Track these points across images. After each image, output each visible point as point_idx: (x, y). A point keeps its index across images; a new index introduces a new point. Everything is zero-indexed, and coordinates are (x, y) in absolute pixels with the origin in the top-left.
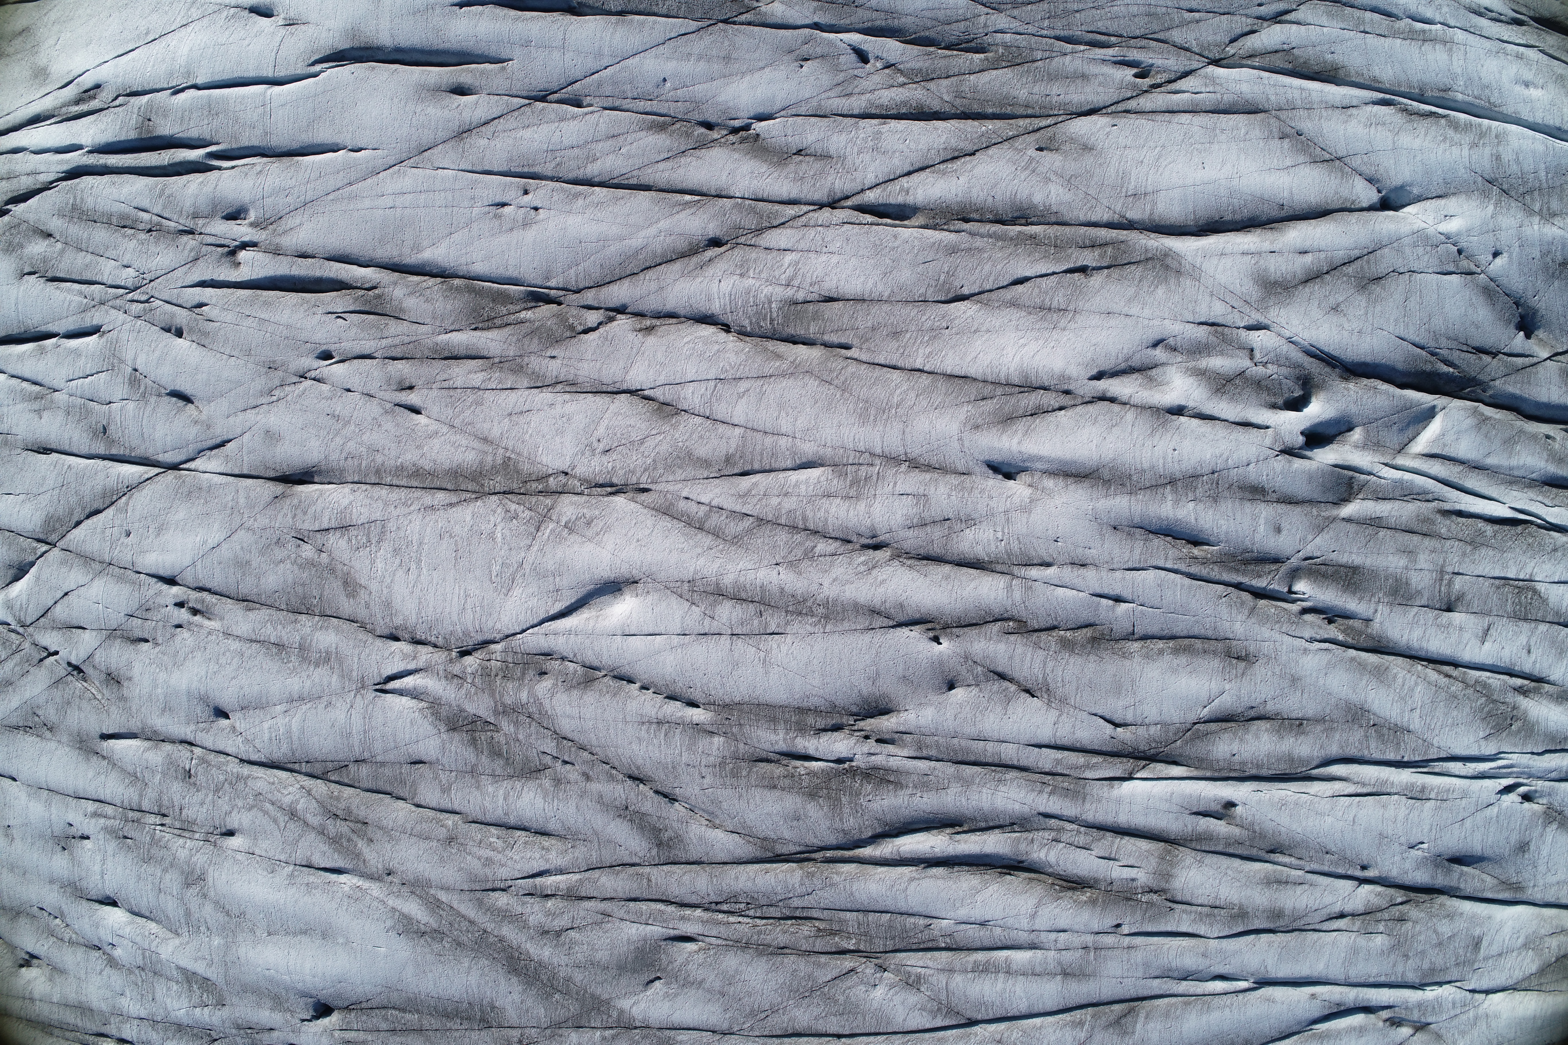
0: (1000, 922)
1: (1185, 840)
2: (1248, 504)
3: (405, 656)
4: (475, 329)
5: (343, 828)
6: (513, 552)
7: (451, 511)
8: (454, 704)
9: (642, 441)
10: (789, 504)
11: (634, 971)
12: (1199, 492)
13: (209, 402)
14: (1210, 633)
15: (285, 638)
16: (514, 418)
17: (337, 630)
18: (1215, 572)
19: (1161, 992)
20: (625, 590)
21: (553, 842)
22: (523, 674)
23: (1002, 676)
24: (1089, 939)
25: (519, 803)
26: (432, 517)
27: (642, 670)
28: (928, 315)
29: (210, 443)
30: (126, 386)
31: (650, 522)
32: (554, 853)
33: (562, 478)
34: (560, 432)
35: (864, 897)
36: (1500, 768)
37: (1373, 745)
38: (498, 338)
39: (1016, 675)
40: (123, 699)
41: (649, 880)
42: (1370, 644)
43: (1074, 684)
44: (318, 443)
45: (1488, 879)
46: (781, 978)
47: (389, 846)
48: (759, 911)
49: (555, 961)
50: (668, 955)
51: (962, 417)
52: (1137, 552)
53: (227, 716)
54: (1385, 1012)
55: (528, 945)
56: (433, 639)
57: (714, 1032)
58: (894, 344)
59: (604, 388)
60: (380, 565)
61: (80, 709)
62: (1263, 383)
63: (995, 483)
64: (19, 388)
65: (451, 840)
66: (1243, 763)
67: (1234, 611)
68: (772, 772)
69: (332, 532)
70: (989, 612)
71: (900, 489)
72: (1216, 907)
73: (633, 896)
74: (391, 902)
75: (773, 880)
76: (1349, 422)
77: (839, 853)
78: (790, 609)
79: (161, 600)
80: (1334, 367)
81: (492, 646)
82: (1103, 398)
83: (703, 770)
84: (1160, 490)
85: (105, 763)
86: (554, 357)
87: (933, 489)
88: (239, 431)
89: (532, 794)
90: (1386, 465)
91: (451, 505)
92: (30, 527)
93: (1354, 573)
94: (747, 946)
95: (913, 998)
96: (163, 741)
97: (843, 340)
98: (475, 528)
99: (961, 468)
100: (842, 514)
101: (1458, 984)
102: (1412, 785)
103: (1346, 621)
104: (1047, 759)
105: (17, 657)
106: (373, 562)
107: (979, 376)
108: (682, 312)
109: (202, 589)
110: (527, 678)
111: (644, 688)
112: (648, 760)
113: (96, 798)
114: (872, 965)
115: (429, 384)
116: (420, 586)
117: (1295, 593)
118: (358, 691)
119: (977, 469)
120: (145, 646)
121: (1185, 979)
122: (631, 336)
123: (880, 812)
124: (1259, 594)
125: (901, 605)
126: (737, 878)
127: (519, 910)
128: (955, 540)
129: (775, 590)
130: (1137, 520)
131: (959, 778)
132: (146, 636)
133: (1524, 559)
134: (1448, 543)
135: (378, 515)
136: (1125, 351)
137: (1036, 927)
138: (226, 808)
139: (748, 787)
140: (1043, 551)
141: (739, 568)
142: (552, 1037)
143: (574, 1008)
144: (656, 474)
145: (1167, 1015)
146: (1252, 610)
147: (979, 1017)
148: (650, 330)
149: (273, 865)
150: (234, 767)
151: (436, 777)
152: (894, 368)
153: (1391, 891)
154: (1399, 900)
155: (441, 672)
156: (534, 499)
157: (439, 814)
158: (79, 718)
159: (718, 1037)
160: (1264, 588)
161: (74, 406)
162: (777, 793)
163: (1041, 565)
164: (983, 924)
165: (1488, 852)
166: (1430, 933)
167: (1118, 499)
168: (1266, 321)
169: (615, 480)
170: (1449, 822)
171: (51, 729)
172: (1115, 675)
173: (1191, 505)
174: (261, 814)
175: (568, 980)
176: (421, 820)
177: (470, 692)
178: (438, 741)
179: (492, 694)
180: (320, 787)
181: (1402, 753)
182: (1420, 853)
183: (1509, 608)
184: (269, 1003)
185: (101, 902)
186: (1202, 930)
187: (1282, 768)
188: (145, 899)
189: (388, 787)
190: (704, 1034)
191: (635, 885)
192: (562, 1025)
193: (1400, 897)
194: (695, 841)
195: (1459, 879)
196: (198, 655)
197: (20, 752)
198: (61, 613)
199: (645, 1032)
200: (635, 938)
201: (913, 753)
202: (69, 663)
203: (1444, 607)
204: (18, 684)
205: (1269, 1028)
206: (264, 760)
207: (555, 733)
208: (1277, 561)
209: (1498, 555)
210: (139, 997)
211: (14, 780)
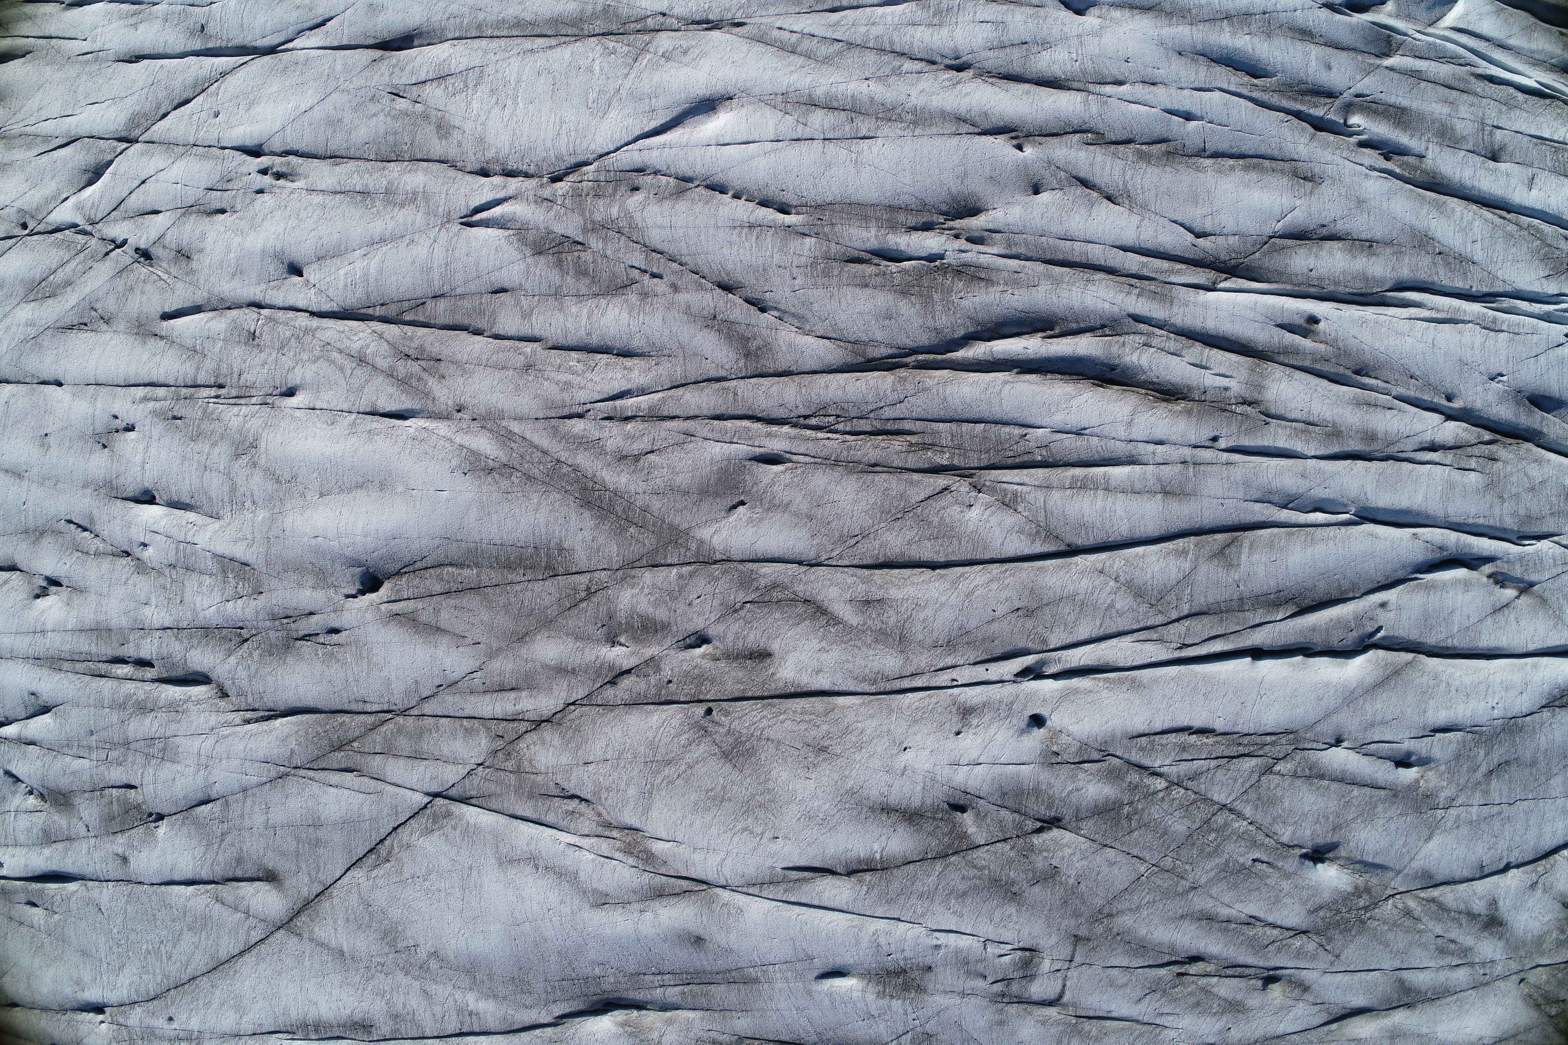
0: (1097, 430)
1: (1272, 352)
2: (1299, 43)
3: (494, 187)
5: (414, 367)
6: (610, 81)
7: (549, 52)
8: (542, 226)
10: (876, 31)
11: (716, 495)
12: (1253, 28)
14: (1276, 153)
15: (371, 186)
17: (426, 170)
18: (1275, 100)
19: (1263, 519)
20: (719, 108)
21: (636, 361)
22: (615, 190)
23: (1084, 183)
24: (1187, 452)
25: (603, 321)
26: (530, 59)
27: (735, 178)
29: (310, 24)
31: (744, 48)
32: (636, 372)
33: (661, 19)
35: (958, 403)
37: (1442, 272)
39: (1097, 180)
40: (192, 272)
41: (736, 394)
42: (1425, 179)
43: (1153, 193)
44: (420, 9)
46: (871, 497)
47: (461, 380)
48: (849, 424)
49: (632, 488)
50: (753, 475)
52: (1202, 74)
53: (300, 274)
54: (1487, 566)
55: (604, 473)
56: (525, 168)
57: (800, 563)
60: (475, 105)
61: (143, 292)
63: (1066, 15)
64: (117, 10)
65: (528, 367)
66: (1321, 279)
67: (1296, 136)
68: (863, 271)
69: (428, 84)
70: (1069, 124)
71: (980, 16)
72: (1310, 424)
73: (718, 412)
74: (459, 439)
75: (864, 387)
77: (932, 357)
78: (880, 115)
79: (244, 169)
81: (585, 169)
83: (795, 270)
84: (1218, 23)
85: (163, 343)
87: (1010, 17)
88: (342, 8)
89: (617, 310)
90: (1419, 32)
91: (551, 47)
92: (113, 129)
93: (1402, 113)
94: (837, 463)
95: (1010, 519)
96: (229, 308)
98: (573, 64)
100: (927, 38)
101: (1556, 538)
102: (1484, 315)
103: (1401, 158)
104: (1133, 262)
105: (82, 255)
106: (469, 104)
109: (287, 153)
110: (619, 193)
111: (737, 196)
112: (738, 264)
113: (146, 381)
114: (967, 484)
116: (515, 119)
117: (1350, 127)
118: (443, 225)
119: (1049, 2)
120: (221, 217)
121: (1285, 507)
123: (972, 310)
125: (986, 114)
126: (827, 386)
127: (597, 435)
128: (1033, 60)
129: (865, 99)
130: (1199, 47)
131: (1049, 277)
132: (224, 205)
133: (1555, 124)
134: (1485, 100)
135: (477, 62)
137: (1134, 436)
138: (291, 364)
139: (840, 286)
140: (1115, 70)
141: (830, 81)
142: (623, 579)
143: (649, 541)
144: (751, 11)
145: (1271, 545)
146: (1313, 137)
147: (1080, 542)
149: (334, 414)
150: (303, 320)
151: (518, 304)
153: (1479, 430)
154: (1486, 438)
155: (531, 198)
156: (632, 37)
157: (517, 342)
158: (141, 303)
159: (804, 568)
160: (1322, 118)
161: (173, 14)
162: (868, 291)
163: (1114, 83)
164: (1079, 433)
166: (1521, 475)
167: (1181, 28)
169: (711, 17)
170: (1524, 356)
171: (107, 322)
172: (1191, 186)
173: (1248, 37)
174: (326, 364)
175: (645, 510)
176: (499, 350)
177: (559, 213)
178: (523, 266)
179: (582, 214)
180: (392, 331)
181: (1469, 282)
182: (1500, 385)
183: (1549, 163)
184: (311, 580)
185: (137, 501)
186: (1299, 446)
187: (1358, 286)
188: (188, 482)
189: (466, 321)
190: (789, 566)
191: (720, 401)
192: (635, 564)
193: (1487, 436)
194: (784, 349)
195: (1541, 422)
196: (278, 214)
197: (70, 351)
198: (135, 202)
199: (727, 565)
200: (719, 458)
201: (1002, 251)
202: (137, 250)
203: (1489, 155)
204: (78, 282)
205: (1375, 569)
206: (336, 309)
207: (645, 245)
208: (1331, 95)
209: (1532, 118)
210: (165, 603)
211: (60, 384)
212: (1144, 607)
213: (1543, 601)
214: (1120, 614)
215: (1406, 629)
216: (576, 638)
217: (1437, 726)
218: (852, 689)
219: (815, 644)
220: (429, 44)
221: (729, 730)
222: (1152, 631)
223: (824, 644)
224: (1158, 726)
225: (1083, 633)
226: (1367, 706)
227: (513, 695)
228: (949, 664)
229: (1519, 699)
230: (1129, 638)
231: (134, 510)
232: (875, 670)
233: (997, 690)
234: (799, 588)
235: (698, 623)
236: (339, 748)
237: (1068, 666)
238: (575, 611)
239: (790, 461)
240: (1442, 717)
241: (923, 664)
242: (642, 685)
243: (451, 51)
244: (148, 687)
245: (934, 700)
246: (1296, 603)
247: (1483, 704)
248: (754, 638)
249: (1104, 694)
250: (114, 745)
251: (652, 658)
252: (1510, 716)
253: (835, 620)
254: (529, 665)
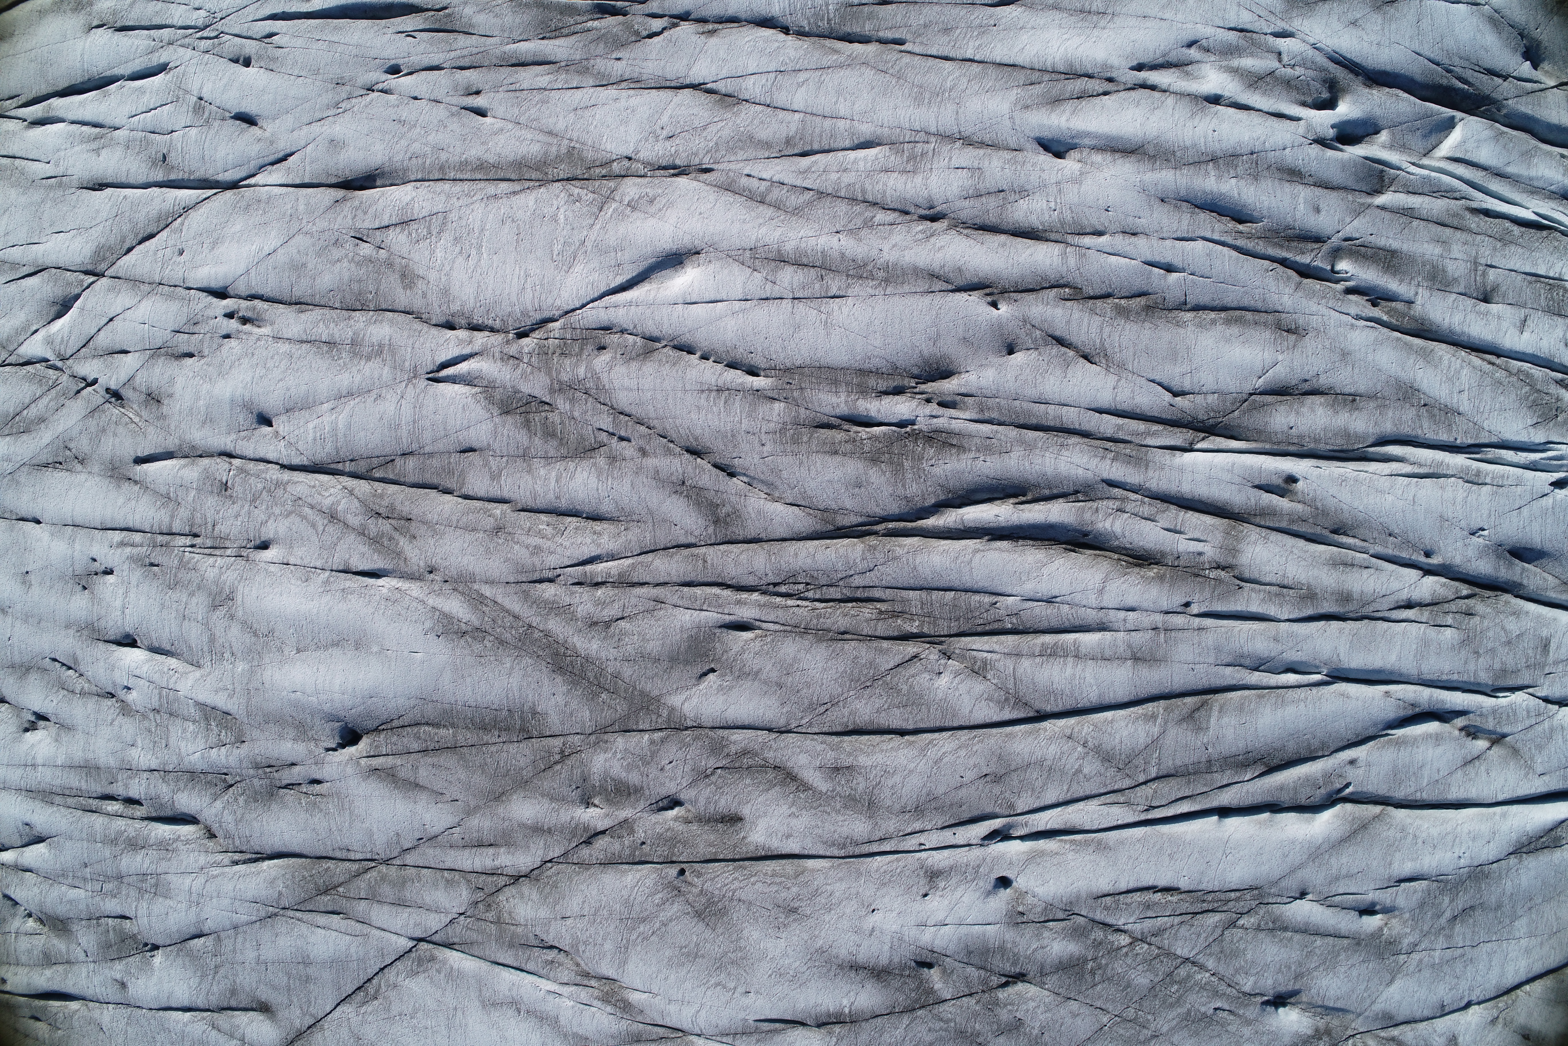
0: (1068, 598)
1: (1249, 514)
2: (1287, 184)
3: (460, 342)
4: (543, 39)
5: (385, 526)
6: (575, 232)
7: (514, 199)
8: (508, 385)
9: (705, 127)
10: (847, 178)
11: (687, 662)
12: (1240, 170)
13: (274, 119)
14: (1259, 305)
15: (337, 336)
16: (579, 112)
17: (391, 321)
18: (1260, 247)
19: (1234, 682)
20: (687, 262)
21: (605, 526)
22: (582, 349)
23: (1061, 341)
24: (1159, 618)
25: (572, 484)
26: (494, 205)
27: (702, 339)
28: (976, 15)
29: (272, 158)
30: (190, 114)
31: (712, 197)
32: (606, 537)
33: (626, 163)
34: (625, 122)
35: (927, 571)
36: (1551, 459)
37: (1426, 425)
38: (565, 44)
39: (1074, 339)
40: (162, 417)
41: (705, 561)
42: (1413, 326)
43: (1131, 351)
44: (382, 147)
45: (1550, 578)
46: (840, 666)
47: (431, 542)
48: (818, 592)
49: (603, 655)
50: (723, 643)
51: (1013, 98)
52: (1185, 223)
53: (270, 424)
54: (1460, 719)
55: (575, 639)
56: (490, 322)
57: (770, 730)
58: (946, 39)
59: (668, 84)
60: (439, 254)
61: (115, 435)
62: (1292, 83)
63: (1046, 159)
64: (78, 132)
65: (498, 530)
66: (1301, 437)
67: (1281, 285)
68: (833, 438)
69: (392, 228)
70: (1045, 278)
71: (955, 162)
72: (1284, 587)
73: (688, 579)
74: (432, 601)
75: (833, 555)
76: (1376, 125)
77: (902, 524)
78: (851, 273)
79: (210, 313)
80: (1357, 74)
81: (551, 325)
82: (1144, 86)
83: (763, 437)
84: (1203, 166)
85: (137, 488)
86: (619, 59)
87: (987, 163)
88: (303, 143)
89: (585, 474)
90: (1413, 164)
91: (515, 193)
92: (79, 260)
93: (1392, 257)
94: (806, 630)
95: (979, 687)
96: (201, 456)
97: (897, 36)
98: (538, 212)
99: (1013, 145)
100: (900, 186)
101: (1530, 690)
102: (1468, 468)
103: (1389, 304)
104: (1109, 424)
105: (53, 391)
106: (433, 252)
107: (1027, 65)
108: (743, 16)
109: (253, 297)
110: (586, 353)
111: (704, 357)
112: (707, 429)
113: (123, 525)
114: (936, 651)
115: (496, 88)
116: (479, 271)
117: (1338, 273)
118: (409, 380)
119: (1028, 146)
120: (189, 361)
121: (1256, 669)
122: (694, 38)
123: (943, 477)
124: (1305, 272)
125: (960, 270)
126: (796, 554)
127: (568, 600)
128: (1010, 209)
129: (836, 255)
130: (1183, 193)
131: (1022, 442)
132: (191, 349)
133: (1552, 259)
134: (1479, 237)
135: (440, 207)
136: (1162, 48)
137: (1103, 605)
138: (263, 517)
139: (809, 453)
140: (1095, 220)
141: (800, 235)
142: (596, 744)
143: (621, 707)
144: (719, 155)
145: (1241, 708)
146: (1298, 286)
147: (1049, 708)
148: (712, 32)
149: (308, 571)
150: (274, 472)
151: (486, 464)
152: (946, 58)
153: (1457, 584)
154: (1465, 592)
155: (497, 355)
156: (597, 183)
157: (486, 503)
158: (113, 445)
159: (774, 735)
160: (1308, 265)
161: (135, 140)
162: (838, 459)
163: (1093, 234)
164: (1050, 601)
165: (1548, 547)
166: (1498, 629)
167: (1164, 173)
168: (1291, 29)
169: (678, 162)
170: (1507, 509)
171: (82, 462)
172: (1170, 343)
173: (1234, 181)
174: (298, 519)
175: (616, 676)
176: (469, 511)
177: (526, 372)
178: (490, 426)
179: (549, 373)
180: (363, 487)
181: (1454, 434)
182: (1481, 540)
183: (1543, 303)
184: (292, 733)
185: (119, 643)
186: (1272, 610)
187: (1339, 443)
188: (167, 630)
189: (435, 480)
190: (759, 732)
191: (690, 568)
192: (608, 729)
193: (1465, 590)
194: (753, 515)
195: (1521, 574)
196: (245, 361)
197: (46, 490)
198: (103, 340)
199: (697, 732)
200: (689, 625)
201: (975, 416)
202: (108, 390)
203: (1481, 297)
204: (51, 419)
205: (1345, 728)
206: (306, 463)
207: (612, 407)
208: (1318, 239)
209: (1527, 254)
210: (151, 745)
211: (38, 522)
212: (1112, 772)
213: (1515, 752)
214: (1088, 779)
215: (1375, 785)
216: (552, 799)
217: (1402, 877)
218: (821, 853)
219: (784, 809)
220: (391, 185)
221: (702, 891)
222: (1119, 794)
223: (793, 809)
224: (1123, 887)
225: (1051, 797)
226: (1333, 861)
227: (491, 850)
228: (917, 829)
229: (1486, 849)
230: (1096, 802)
231: (116, 654)
232: (844, 835)
233: (964, 854)
234: (770, 755)
235: (670, 788)
236: (326, 892)
237: (1035, 830)
238: (550, 773)
239: (760, 628)
240: (1408, 868)
241: (891, 829)
242: (616, 846)
243: (414, 194)
244: (138, 824)
245: (901, 864)
246: (1265, 763)
247: (1449, 854)
248: (725, 803)
249: (1071, 856)
250: (108, 878)
251: (626, 821)
252: (1476, 864)
253: (804, 786)
254: (506, 823)
